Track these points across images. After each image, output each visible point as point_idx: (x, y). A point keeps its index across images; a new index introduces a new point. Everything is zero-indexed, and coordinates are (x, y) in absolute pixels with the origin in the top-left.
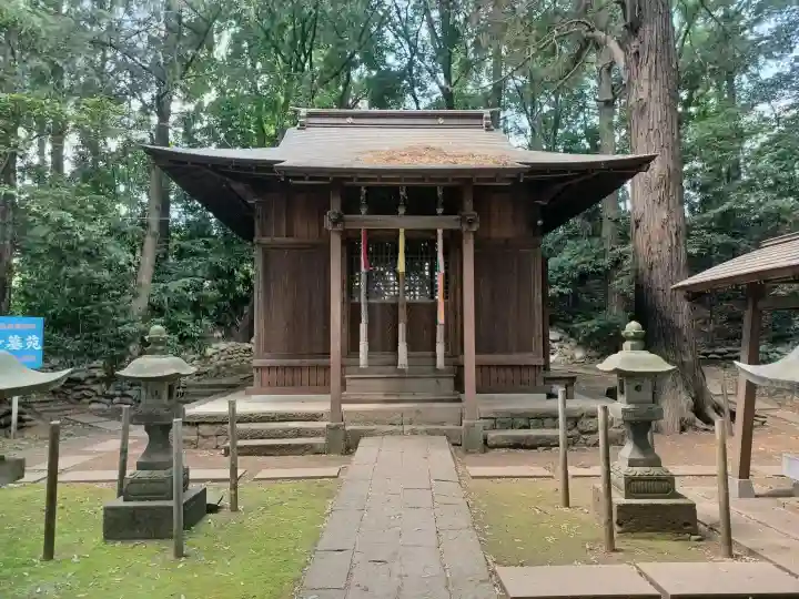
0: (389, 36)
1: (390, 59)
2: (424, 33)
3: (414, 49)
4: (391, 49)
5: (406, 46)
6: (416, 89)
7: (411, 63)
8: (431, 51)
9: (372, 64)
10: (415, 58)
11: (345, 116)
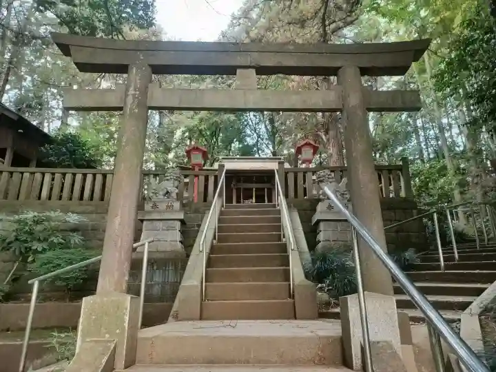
0: (248, 132)
1: (248, 139)
2: (263, 129)
3: (259, 137)
4: (249, 136)
5: (255, 135)
6: (260, 152)
7: (258, 141)
8: (266, 136)
9: (241, 141)
10: (259, 139)
11: (234, 159)
